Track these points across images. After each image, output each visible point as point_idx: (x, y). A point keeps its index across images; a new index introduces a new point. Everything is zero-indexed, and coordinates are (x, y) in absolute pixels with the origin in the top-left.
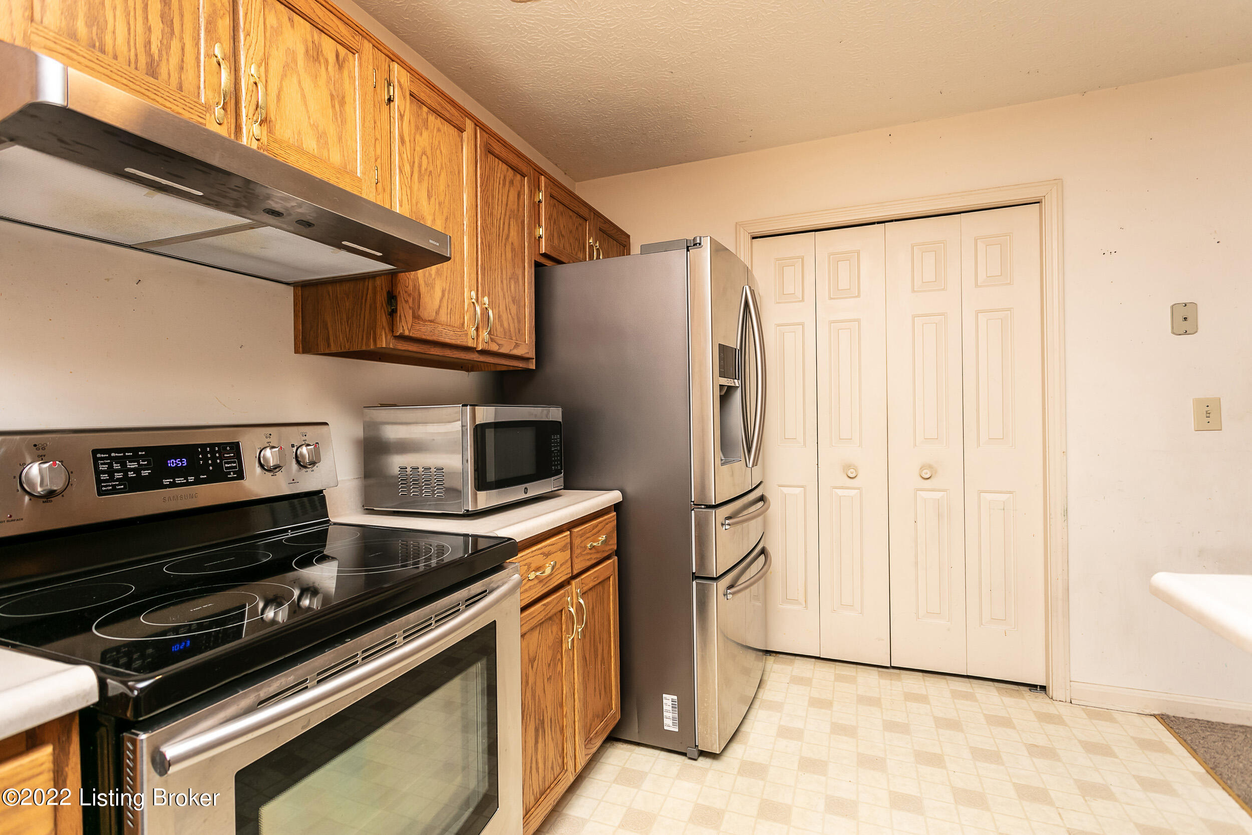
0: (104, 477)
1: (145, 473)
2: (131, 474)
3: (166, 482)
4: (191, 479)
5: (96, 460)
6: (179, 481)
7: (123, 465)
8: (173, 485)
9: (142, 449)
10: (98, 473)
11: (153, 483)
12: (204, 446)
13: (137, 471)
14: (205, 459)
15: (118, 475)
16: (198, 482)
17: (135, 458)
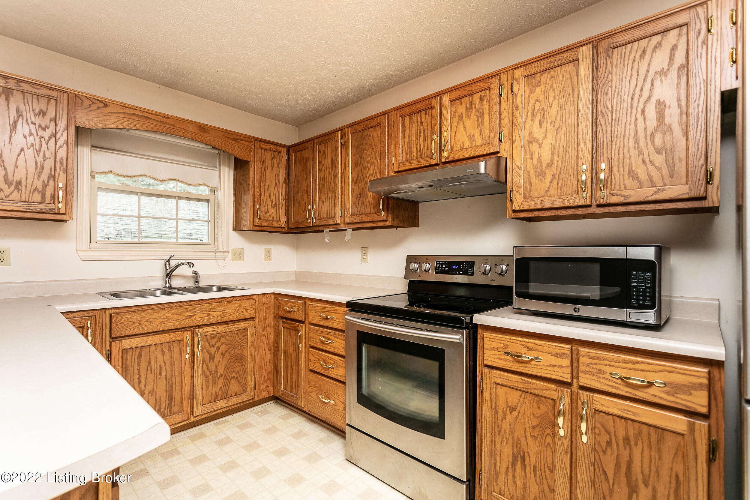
0: (437, 269)
1: (446, 269)
2: (443, 269)
3: (451, 272)
4: (457, 273)
5: (437, 263)
6: (454, 273)
7: (442, 266)
8: (452, 274)
9: (447, 262)
10: (436, 267)
11: (447, 272)
12: (463, 262)
13: (444, 268)
14: (463, 266)
15: (440, 269)
16: (459, 274)
17: (444, 264)
